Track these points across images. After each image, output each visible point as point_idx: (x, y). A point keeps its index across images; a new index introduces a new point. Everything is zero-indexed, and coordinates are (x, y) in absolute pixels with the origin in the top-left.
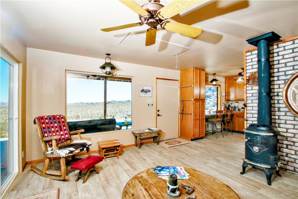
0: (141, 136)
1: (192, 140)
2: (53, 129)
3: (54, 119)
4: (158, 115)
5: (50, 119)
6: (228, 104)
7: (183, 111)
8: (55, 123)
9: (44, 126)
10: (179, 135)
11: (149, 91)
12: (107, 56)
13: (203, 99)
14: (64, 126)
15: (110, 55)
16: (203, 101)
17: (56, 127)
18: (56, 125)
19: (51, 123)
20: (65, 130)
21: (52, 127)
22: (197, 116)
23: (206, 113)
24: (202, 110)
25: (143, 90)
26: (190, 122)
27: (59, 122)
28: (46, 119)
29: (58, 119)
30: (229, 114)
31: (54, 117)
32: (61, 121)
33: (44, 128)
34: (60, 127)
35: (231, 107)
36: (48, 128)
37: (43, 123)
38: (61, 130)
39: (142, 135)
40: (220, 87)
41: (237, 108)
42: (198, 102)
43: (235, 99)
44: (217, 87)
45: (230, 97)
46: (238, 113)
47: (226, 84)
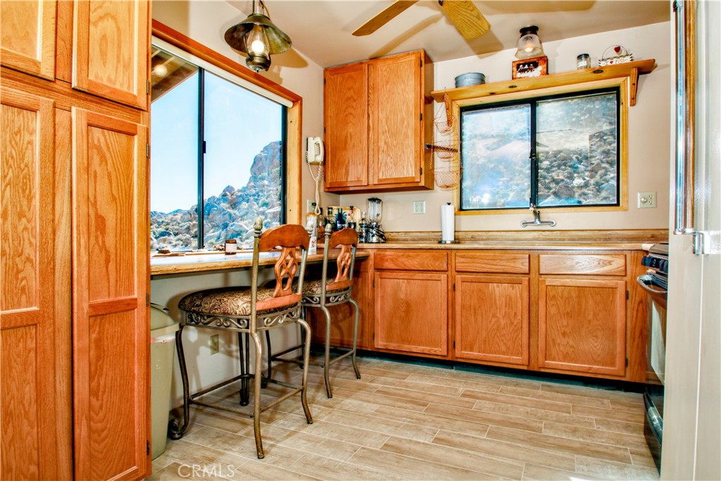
6: (335, 211)
16: (113, 113)
30: (343, 258)
35: (350, 224)
40: (297, 109)
41: (378, 227)
42: (35, 111)
43: (371, 183)
44: (285, 109)
45: (347, 173)
46: (388, 253)
47: (329, 101)
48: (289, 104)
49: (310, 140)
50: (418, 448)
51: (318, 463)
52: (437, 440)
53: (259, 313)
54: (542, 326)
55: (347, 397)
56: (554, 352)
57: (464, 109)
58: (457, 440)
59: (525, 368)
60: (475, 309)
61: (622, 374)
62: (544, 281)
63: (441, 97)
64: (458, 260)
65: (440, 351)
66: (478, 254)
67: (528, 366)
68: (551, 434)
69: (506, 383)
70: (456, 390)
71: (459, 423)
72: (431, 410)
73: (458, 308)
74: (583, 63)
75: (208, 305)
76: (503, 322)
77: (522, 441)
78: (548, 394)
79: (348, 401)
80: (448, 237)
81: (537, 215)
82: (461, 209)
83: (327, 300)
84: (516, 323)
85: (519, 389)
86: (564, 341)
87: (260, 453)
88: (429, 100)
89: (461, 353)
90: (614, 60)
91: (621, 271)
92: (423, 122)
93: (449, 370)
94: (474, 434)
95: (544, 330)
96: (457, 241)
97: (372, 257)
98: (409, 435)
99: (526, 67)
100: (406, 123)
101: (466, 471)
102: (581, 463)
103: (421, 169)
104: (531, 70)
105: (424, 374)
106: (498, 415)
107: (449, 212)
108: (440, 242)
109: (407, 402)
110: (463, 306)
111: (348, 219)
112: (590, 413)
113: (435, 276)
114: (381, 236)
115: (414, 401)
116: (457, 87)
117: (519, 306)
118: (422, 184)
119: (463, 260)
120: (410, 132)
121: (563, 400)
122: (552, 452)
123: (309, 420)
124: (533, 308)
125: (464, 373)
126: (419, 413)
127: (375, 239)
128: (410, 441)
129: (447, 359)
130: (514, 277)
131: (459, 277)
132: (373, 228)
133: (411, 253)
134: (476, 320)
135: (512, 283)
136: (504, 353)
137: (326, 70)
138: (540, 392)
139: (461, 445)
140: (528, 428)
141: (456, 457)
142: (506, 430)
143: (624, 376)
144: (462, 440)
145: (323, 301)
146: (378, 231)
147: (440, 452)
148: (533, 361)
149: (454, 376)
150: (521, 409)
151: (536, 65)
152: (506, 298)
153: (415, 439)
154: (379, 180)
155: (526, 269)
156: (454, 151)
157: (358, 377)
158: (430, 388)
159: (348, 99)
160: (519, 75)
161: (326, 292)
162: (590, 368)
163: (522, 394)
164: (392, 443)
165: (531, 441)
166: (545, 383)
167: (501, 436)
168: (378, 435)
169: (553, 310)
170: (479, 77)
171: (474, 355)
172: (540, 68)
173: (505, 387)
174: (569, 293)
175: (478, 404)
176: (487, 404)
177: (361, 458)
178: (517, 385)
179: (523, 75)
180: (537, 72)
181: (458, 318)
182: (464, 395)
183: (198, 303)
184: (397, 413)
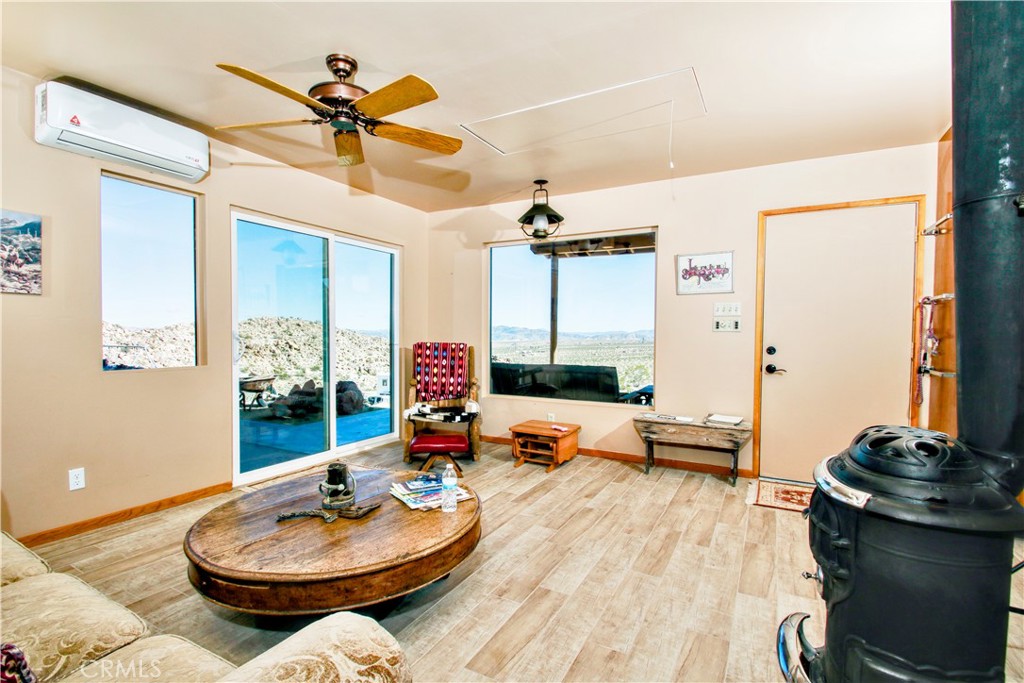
0: (654, 433)
2: (435, 370)
3: (445, 350)
4: (771, 369)
5: (436, 349)
8: (445, 358)
9: (419, 360)
11: (722, 271)
12: (538, 186)
14: (461, 367)
15: (544, 182)
17: (444, 367)
18: (444, 362)
19: (436, 357)
20: (460, 375)
21: (436, 366)
25: (691, 268)
27: (453, 358)
28: (428, 348)
29: (453, 350)
31: (445, 347)
32: (457, 356)
33: (419, 365)
34: (452, 367)
36: (427, 365)
37: (419, 356)
38: (452, 375)
39: (654, 428)
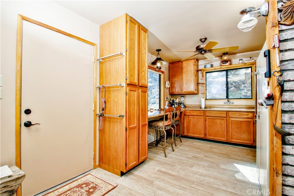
1: (122, 174)
4: (28, 125)
6: (172, 99)
7: (103, 110)
10: (95, 162)
13: (143, 86)
16: (144, 89)
22: (134, 119)
23: (148, 114)
24: (143, 107)
26: (119, 134)
30: (178, 113)
35: (176, 103)
40: (163, 75)
41: (183, 104)
42: (135, 91)
43: (182, 92)
44: (160, 75)
45: (175, 90)
46: (187, 111)
47: (170, 71)
48: (161, 74)
49: (166, 82)
50: (201, 157)
51: (179, 159)
52: (205, 156)
53: (165, 126)
54: (230, 131)
55: (180, 146)
56: (234, 137)
57: (206, 73)
58: (210, 156)
59: (226, 141)
60: (211, 126)
61: (253, 143)
62: (231, 119)
63: (201, 70)
64: (207, 113)
65: (202, 136)
66: (212, 112)
67: (227, 141)
68: (233, 157)
69: (221, 145)
70: (207, 146)
71: (210, 153)
72: (202, 150)
73: (207, 125)
74: (241, 62)
75: (154, 124)
76: (219, 129)
77: (226, 158)
78: (232, 148)
79: (181, 147)
80: (203, 106)
81: (228, 101)
82: (206, 99)
83: (175, 123)
84: (223, 129)
85: (224, 147)
86: (237, 135)
87: (166, 156)
88: (198, 71)
89: (208, 137)
90: (250, 61)
91: (252, 117)
92: (196, 77)
93: (205, 141)
94: (214, 156)
95: (231, 132)
96: (205, 108)
97: (183, 112)
98: (198, 155)
99: (225, 62)
100: (191, 77)
101: (213, 162)
102: (241, 162)
103: (196, 89)
104: (226, 63)
105: (198, 142)
106: (220, 152)
107: (203, 100)
108: (201, 108)
109: (195, 148)
110: (208, 125)
111: (175, 101)
112: (244, 153)
113: (201, 117)
114: (184, 106)
115: (197, 148)
116: (205, 68)
117: (224, 125)
118: (196, 93)
119: (208, 113)
120: (193, 80)
121: (236, 150)
122: (233, 160)
123: (173, 151)
124: (228, 126)
125: (209, 142)
126: (199, 150)
127: (183, 107)
128: (198, 156)
129: (204, 138)
130: (222, 118)
131: (207, 117)
132: (182, 104)
133: (194, 111)
134: (212, 129)
135: (222, 119)
136: (220, 138)
137: (169, 63)
138: (230, 148)
139: (211, 157)
140: (227, 155)
141: (210, 159)
142: (221, 155)
143: (254, 144)
144: (211, 156)
145: (174, 123)
146: (183, 105)
147: (206, 158)
148: (228, 140)
149: (206, 143)
150: (225, 151)
151: (227, 62)
152: (220, 123)
153: (199, 156)
154: (184, 92)
155: (225, 116)
156: (204, 84)
157: (181, 142)
158: (200, 145)
159: (175, 71)
160: (223, 65)
161: (175, 121)
162: (244, 142)
163: (225, 148)
164: (194, 156)
165: (228, 158)
166: (231, 146)
167: (221, 156)
168: (191, 154)
169: (233, 127)
170: (211, 65)
171: (212, 138)
172: (228, 63)
173: (220, 146)
174: (238, 122)
175: (213, 150)
176: (216, 150)
177: (188, 158)
178: (224, 146)
179: (224, 64)
180: (228, 64)
181: (207, 128)
182: (209, 147)
183: (151, 124)
184: (194, 150)
